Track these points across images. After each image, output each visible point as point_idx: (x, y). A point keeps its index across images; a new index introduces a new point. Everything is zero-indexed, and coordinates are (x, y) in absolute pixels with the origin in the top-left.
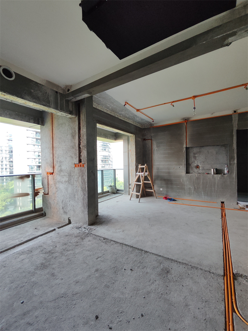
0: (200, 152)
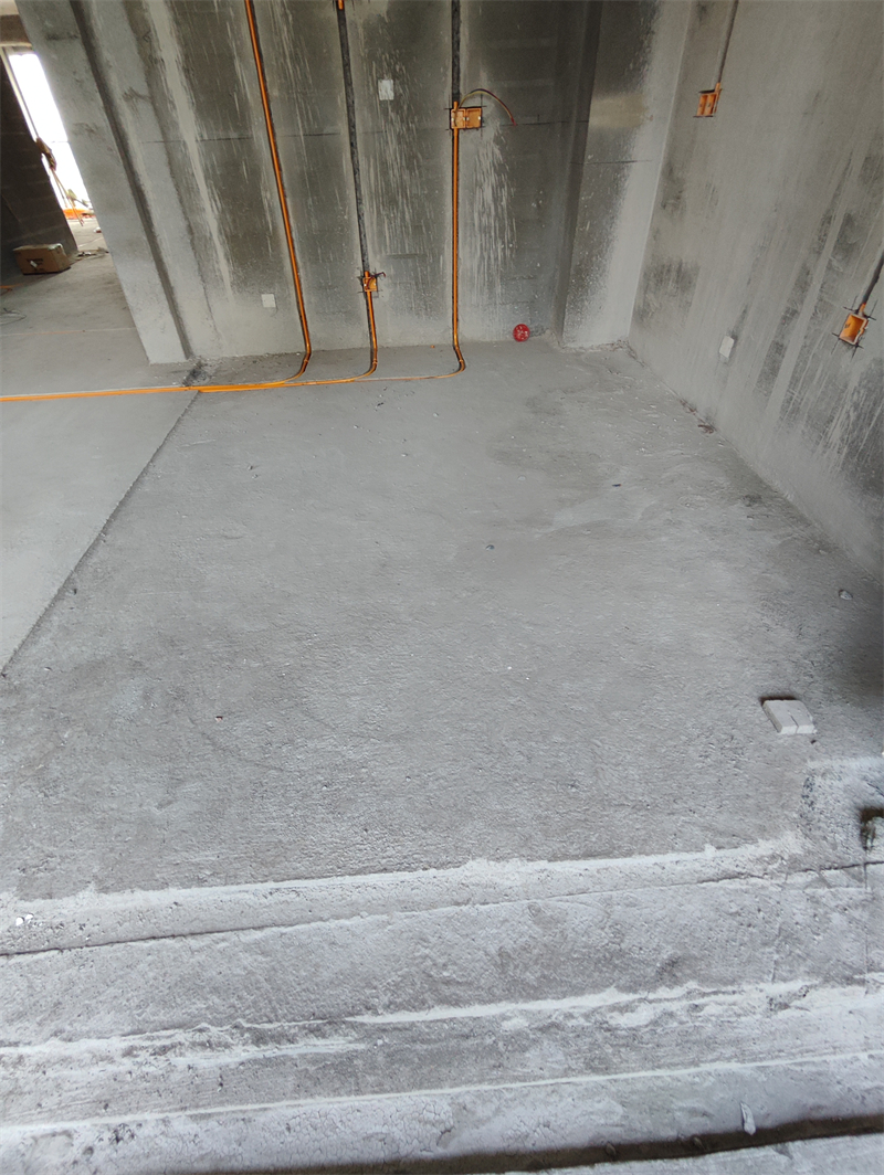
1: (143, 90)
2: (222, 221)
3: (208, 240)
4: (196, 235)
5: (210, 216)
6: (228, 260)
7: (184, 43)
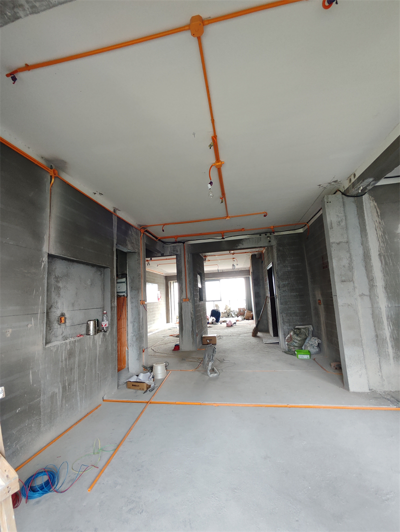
0: (67, 275)
1: (367, 293)
2: (392, 333)
3: (384, 340)
4: (379, 338)
5: (387, 331)
6: (393, 348)
7: (386, 281)
